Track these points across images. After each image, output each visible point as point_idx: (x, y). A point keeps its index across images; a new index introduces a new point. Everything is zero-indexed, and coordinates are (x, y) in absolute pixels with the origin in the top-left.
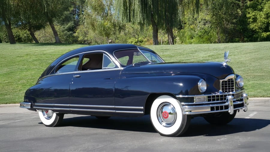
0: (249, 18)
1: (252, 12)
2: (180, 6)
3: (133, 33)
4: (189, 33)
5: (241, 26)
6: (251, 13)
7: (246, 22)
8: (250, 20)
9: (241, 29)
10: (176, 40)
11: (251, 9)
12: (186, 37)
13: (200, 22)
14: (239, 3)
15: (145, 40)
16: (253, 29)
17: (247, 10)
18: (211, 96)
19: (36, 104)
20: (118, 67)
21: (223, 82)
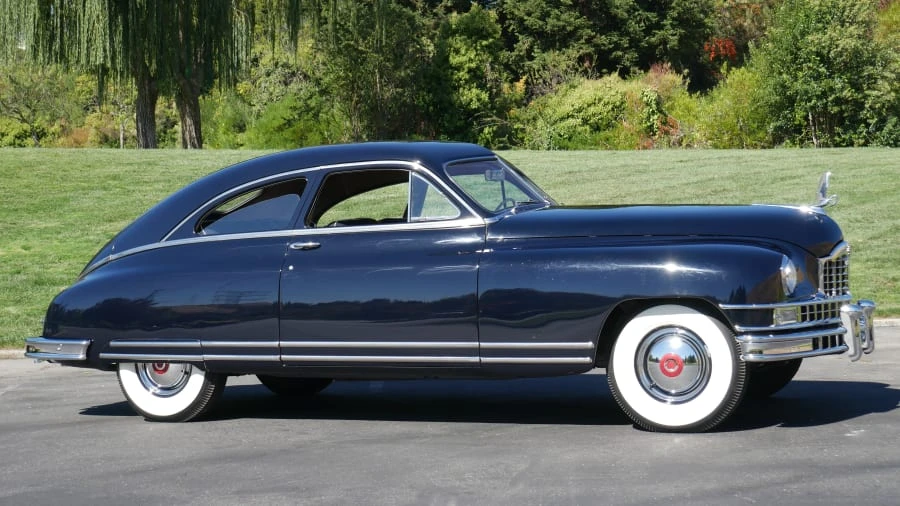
0: (459, 68)
1: (467, 50)
2: (239, 13)
3: (15, 100)
4: (229, 112)
5: (431, 95)
6: (463, 52)
7: (446, 81)
8: (462, 73)
9: (428, 106)
10: (175, 132)
11: (463, 37)
12: (215, 125)
13: (268, 75)
14: (414, 17)
15: (52, 129)
16: (469, 104)
17: (450, 39)
18: (806, 307)
19: (113, 343)
20: (474, 217)
21: (825, 265)
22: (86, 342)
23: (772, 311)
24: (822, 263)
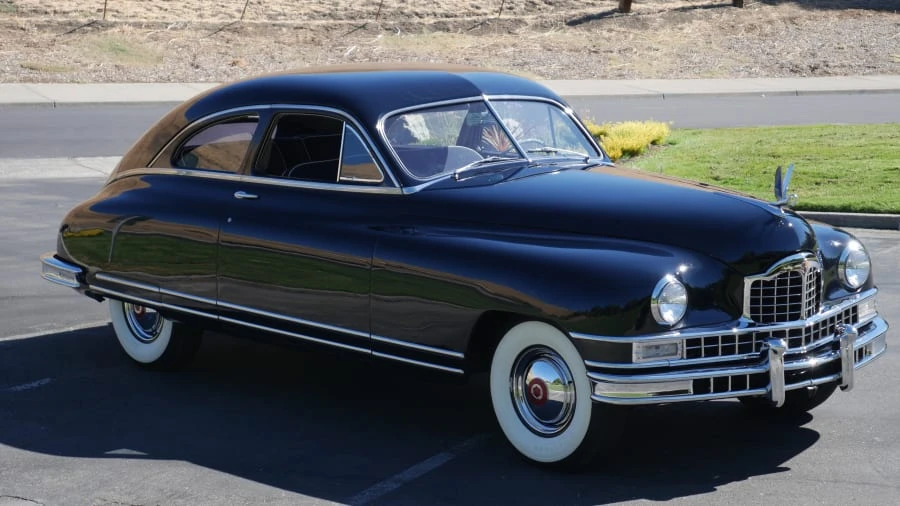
18: (699, 340)
19: (98, 276)
20: (393, 185)
21: (756, 284)
22: (81, 271)
23: (630, 345)
24: (748, 282)
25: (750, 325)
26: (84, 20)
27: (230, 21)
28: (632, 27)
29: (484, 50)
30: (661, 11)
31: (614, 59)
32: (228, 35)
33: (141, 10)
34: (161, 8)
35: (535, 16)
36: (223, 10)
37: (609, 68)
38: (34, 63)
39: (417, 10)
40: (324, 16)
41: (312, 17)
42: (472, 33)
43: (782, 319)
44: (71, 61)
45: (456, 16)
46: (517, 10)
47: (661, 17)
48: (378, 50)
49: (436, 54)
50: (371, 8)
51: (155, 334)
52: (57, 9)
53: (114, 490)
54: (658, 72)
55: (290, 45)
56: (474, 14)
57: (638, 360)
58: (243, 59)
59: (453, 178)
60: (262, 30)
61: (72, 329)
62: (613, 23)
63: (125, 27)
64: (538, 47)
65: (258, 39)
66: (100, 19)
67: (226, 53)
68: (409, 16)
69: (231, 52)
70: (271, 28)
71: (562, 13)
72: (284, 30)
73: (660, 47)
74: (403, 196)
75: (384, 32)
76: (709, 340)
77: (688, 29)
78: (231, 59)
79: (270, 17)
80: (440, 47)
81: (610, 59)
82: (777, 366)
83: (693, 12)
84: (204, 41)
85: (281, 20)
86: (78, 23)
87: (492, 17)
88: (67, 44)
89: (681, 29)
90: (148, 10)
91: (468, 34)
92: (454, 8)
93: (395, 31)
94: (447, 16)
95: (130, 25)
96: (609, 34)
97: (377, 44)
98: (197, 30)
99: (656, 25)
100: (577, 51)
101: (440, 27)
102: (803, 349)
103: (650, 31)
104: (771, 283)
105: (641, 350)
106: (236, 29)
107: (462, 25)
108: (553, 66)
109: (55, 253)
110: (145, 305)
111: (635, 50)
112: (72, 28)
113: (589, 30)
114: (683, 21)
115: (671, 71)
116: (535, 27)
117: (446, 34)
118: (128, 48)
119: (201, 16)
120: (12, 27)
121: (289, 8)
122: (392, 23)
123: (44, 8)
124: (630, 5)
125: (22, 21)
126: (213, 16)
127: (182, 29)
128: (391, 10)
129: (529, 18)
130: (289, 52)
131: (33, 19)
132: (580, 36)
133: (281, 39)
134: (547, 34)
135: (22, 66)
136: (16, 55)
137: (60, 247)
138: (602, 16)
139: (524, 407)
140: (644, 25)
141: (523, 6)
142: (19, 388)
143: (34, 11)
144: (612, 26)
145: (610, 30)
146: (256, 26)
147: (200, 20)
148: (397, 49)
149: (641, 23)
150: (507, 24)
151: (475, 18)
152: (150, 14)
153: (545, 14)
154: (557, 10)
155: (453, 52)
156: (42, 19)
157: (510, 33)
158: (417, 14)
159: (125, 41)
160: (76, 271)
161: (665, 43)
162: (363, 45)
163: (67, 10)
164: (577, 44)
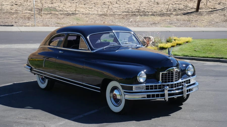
18: (149, 86)
19: (34, 69)
20: (90, 50)
21: (163, 74)
22: (31, 68)
23: (133, 86)
24: (161, 73)
25: (161, 83)
26: (71, 13)
27: (104, 13)
28: (198, 15)
29: (162, 20)
30: (206, 11)
31: (193, 23)
32: (103, 16)
33: (84, 11)
34: (89, 10)
35: (175, 13)
36: (103, 11)
37: (192, 25)
38: (59, 22)
39: (148, 11)
40: (126, 12)
41: (123, 12)
42: (160, 16)
43: (169, 82)
44: (67, 22)
45: (157, 12)
46: (171, 11)
47: (206, 13)
48: (137, 20)
49: (151, 21)
50: (137, 10)
51: (45, 82)
52: (65, 10)
53: (22, 115)
54: (203, 26)
55: (117, 19)
56: (161, 12)
57: (134, 90)
58: (106, 22)
59: (103, 49)
60: (111, 15)
61: (32, 81)
62: (194, 14)
63: (80, 14)
64: (175, 20)
65: (110, 17)
66: (75, 13)
67: (102, 20)
68: (146, 12)
69: (103, 20)
70: (113, 15)
71: (182, 12)
72: (116, 15)
73: (205, 20)
74: (91, 53)
75: (139, 16)
76: (151, 86)
77: (212, 16)
78: (103, 22)
79: (113, 12)
80: (152, 20)
81: (192, 23)
82: (166, 92)
83: (214, 12)
84: (98, 18)
85: (116, 13)
86: (69, 13)
87: (165, 13)
88: (67, 18)
89: (210, 16)
90: (86, 10)
91: (159, 16)
92: (156, 10)
93: (142, 16)
94: (155, 12)
95: (81, 14)
96: (193, 17)
97: (137, 19)
98: (96, 15)
99: (204, 15)
100: (185, 21)
101: (153, 15)
102: (174, 89)
103: (203, 16)
104: (166, 74)
105: (135, 88)
106: (105, 15)
107: (158, 14)
108: (178, 24)
109: (27, 64)
110: (43, 76)
111: (199, 20)
112: (68, 15)
113: (188, 16)
114: (211, 14)
115: (207, 26)
116: (175, 15)
117: (154, 17)
118: (80, 19)
119: (98, 12)
120: (55, 14)
121: (118, 10)
122: (141, 14)
123: (63, 10)
124: (198, 10)
125: (57, 13)
126: (101, 12)
127: (93, 15)
128: (142, 11)
129: (174, 13)
130: (117, 20)
131: (60, 12)
132: (186, 17)
133: (115, 17)
134: (178, 17)
135: (56, 23)
136: (55, 20)
137: (28, 63)
138: (191, 13)
139: (112, 100)
140: (202, 15)
141: (173, 10)
142: (14, 93)
143: (60, 11)
144: (194, 15)
145: (193, 16)
146: (110, 14)
147: (97, 13)
148: (142, 20)
149: (201, 14)
150: (169, 14)
151: (161, 13)
152: (86, 11)
153: (178, 12)
154: (181, 11)
155: (155, 21)
156: (62, 12)
157: (169, 16)
158: (148, 12)
159: (80, 18)
160: (30, 68)
161: (206, 19)
162: (134, 19)
163: (67, 10)
164: (185, 19)
